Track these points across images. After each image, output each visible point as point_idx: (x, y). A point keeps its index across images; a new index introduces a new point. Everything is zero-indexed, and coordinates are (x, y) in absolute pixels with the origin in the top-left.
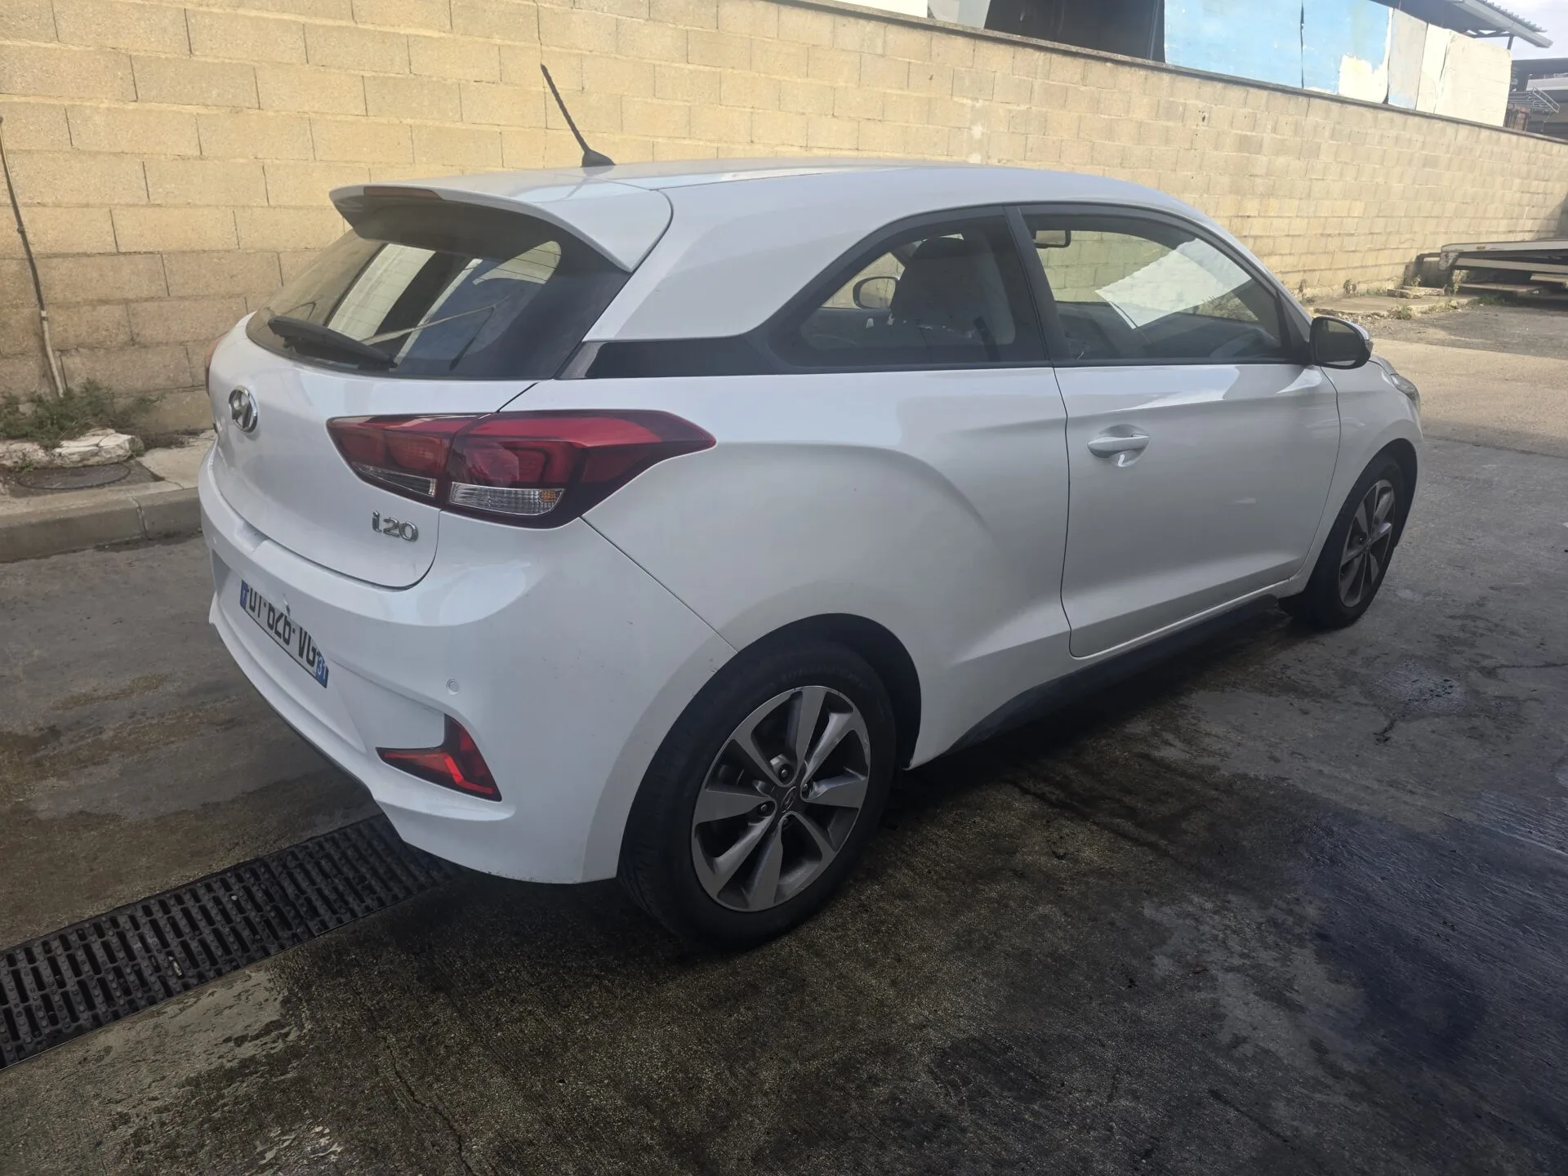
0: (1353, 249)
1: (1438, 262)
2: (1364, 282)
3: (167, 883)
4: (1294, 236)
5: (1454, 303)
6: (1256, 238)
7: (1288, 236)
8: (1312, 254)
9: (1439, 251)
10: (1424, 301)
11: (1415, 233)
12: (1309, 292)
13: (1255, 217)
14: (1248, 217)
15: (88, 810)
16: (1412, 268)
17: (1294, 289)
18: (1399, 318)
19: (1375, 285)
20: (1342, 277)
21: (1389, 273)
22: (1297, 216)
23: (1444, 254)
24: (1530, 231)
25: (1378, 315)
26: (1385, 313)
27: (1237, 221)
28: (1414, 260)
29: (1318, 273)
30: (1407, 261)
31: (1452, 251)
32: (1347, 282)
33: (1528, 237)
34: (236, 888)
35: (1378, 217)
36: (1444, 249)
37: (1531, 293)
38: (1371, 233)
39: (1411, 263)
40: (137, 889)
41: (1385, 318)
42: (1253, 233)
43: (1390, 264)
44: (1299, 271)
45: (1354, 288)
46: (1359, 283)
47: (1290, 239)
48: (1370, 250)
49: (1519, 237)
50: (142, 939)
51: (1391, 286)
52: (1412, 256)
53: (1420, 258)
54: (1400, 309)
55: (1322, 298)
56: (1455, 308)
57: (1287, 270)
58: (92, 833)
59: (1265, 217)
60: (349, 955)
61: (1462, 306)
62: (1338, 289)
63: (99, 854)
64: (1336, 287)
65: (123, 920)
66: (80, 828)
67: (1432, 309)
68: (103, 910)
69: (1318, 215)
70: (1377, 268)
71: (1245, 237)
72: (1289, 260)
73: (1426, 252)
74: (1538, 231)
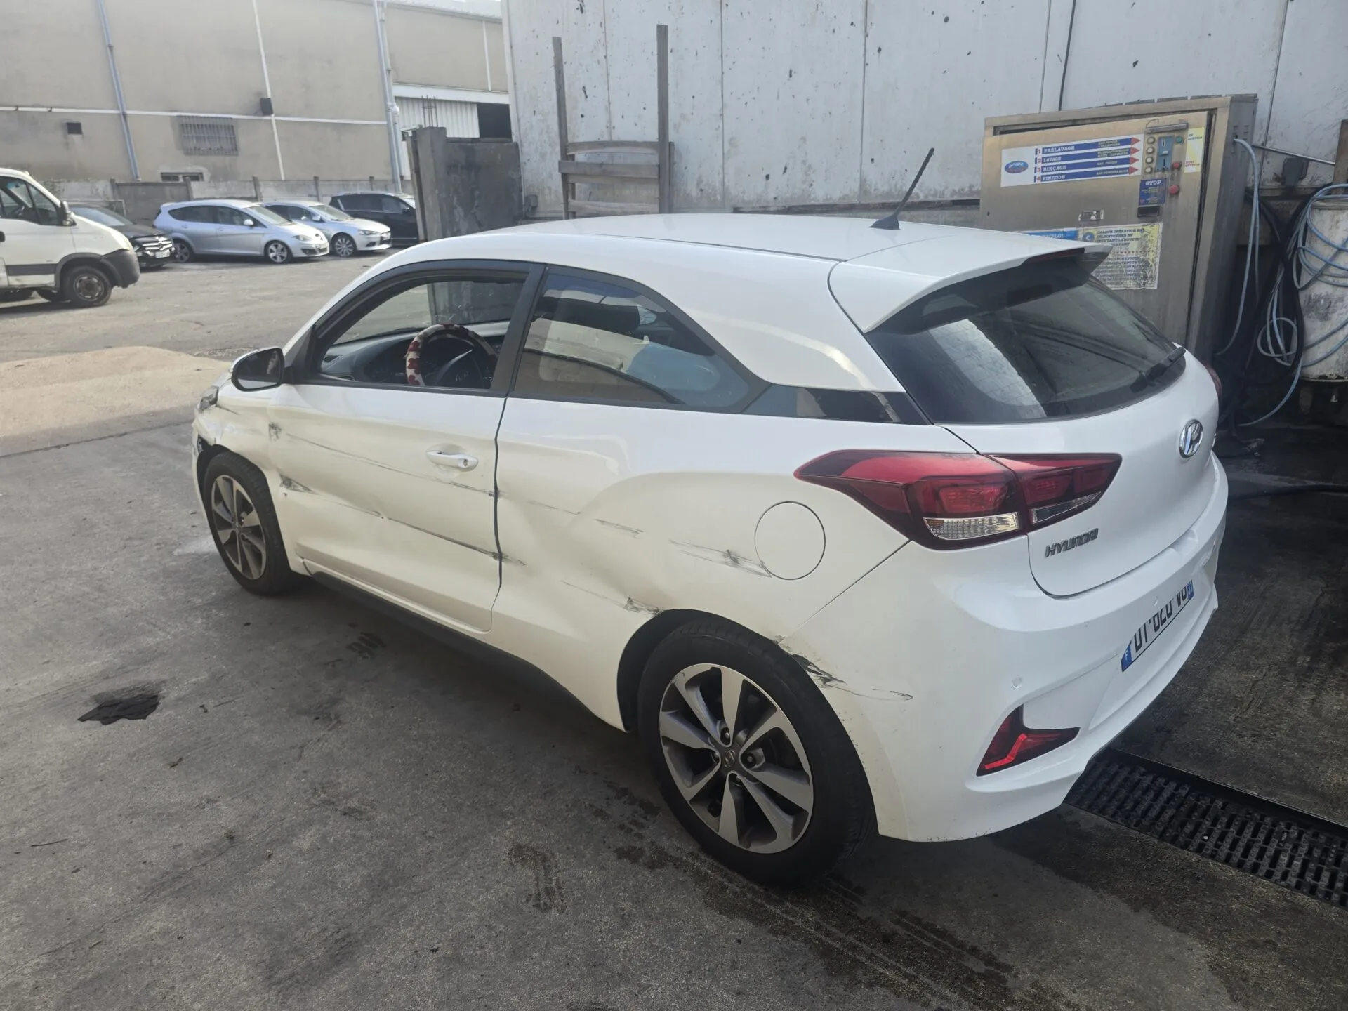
3: (1238, 875)
15: (1227, 997)
34: (1198, 841)
40: (1263, 888)
50: (1290, 864)
58: (1247, 968)
60: (1198, 755)
63: (1261, 943)
65: (1292, 880)
66: (1252, 983)
68: (1300, 896)
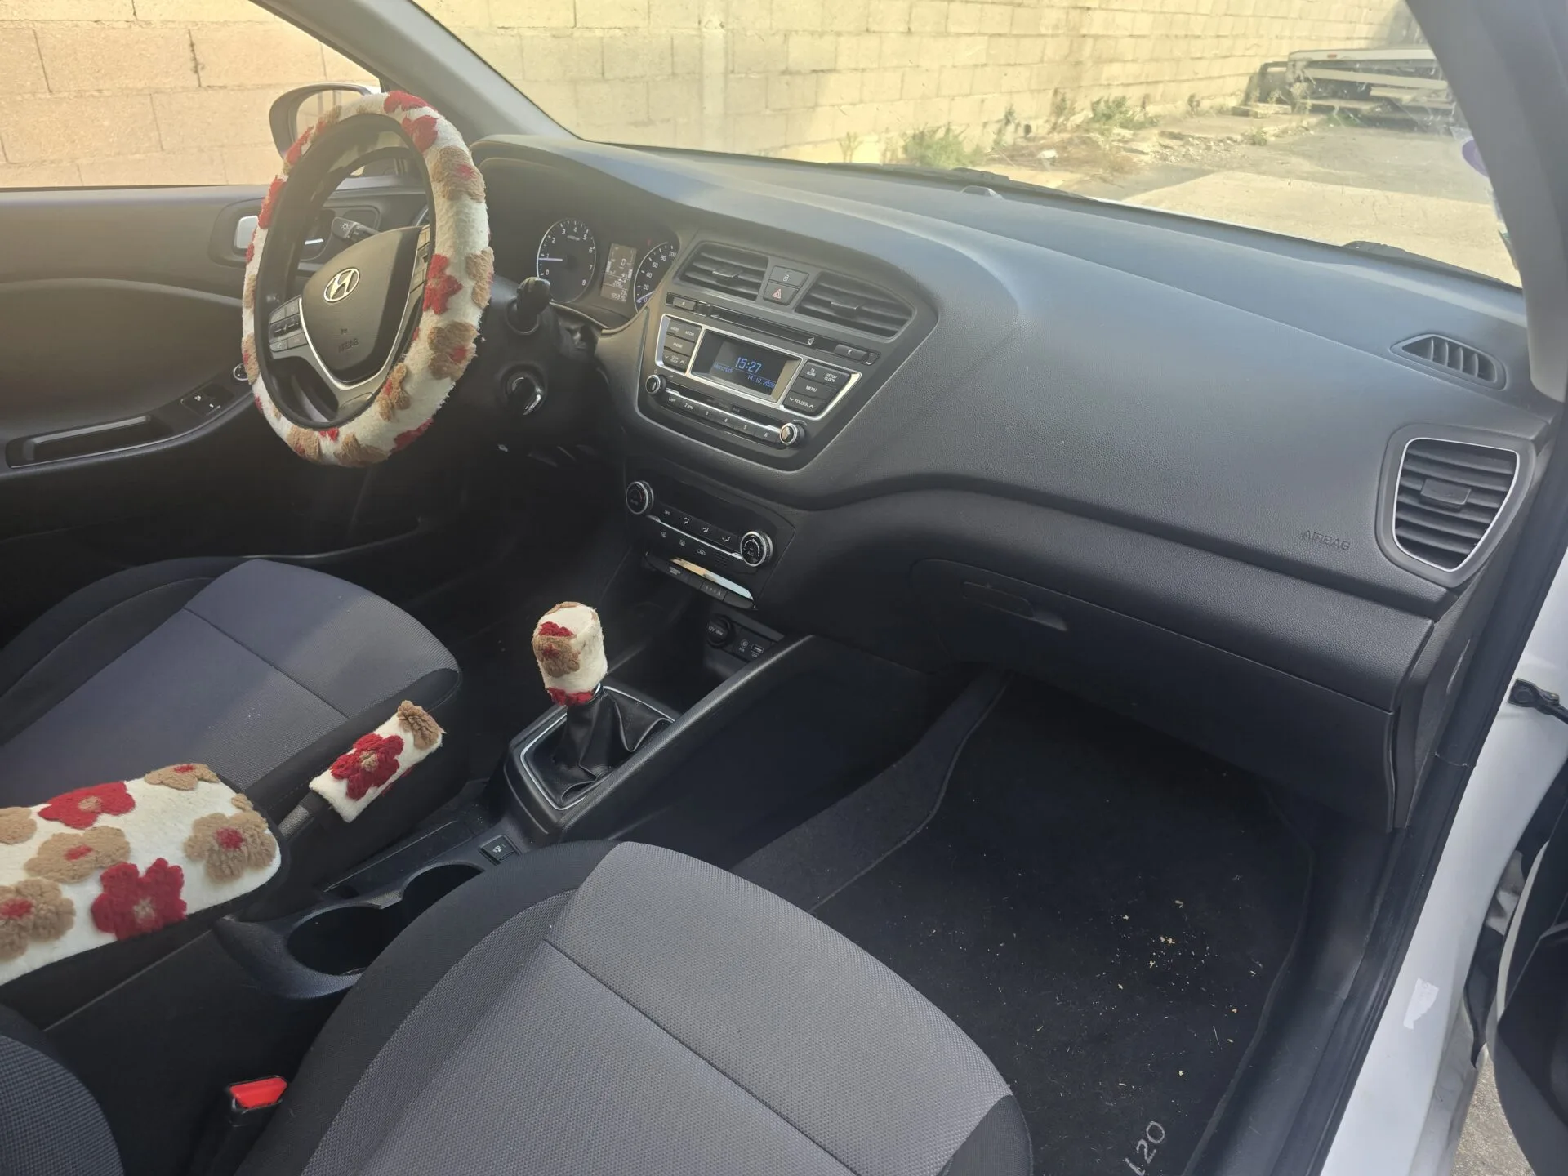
0: (1199, 55)
1: (1284, 73)
2: (1209, 97)
4: (1139, 37)
5: (1305, 124)
6: (1096, 37)
7: (1131, 36)
8: (1156, 60)
9: (1286, 60)
10: (1273, 120)
11: (1262, 36)
12: (1152, 110)
13: (1095, 9)
14: (1089, 9)
16: (1255, 80)
17: (1137, 106)
18: (1254, 144)
19: (1218, 101)
20: (1186, 90)
21: (1231, 87)
22: (1143, 11)
23: (1291, 63)
24: (1366, 38)
25: (1230, 139)
26: (1238, 138)
27: (1075, 14)
28: (1258, 70)
29: (1161, 86)
30: (1252, 71)
31: (1301, 60)
32: (1192, 97)
33: (1363, 44)
35: (1226, 15)
36: (1293, 56)
37: (1372, 110)
38: (1218, 36)
39: (1254, 74)
41: (1239, 144)
42: (1093, 31)
43: (1234, 75)
44: (1141, 83)
45: (1198, 104)
46: (1203, 98)
47: (1133, 40)
48: (1216, 57)
49: (1356, 44)
51: (1233, 102)
52: (1256, 66)
53: (1265, 67)
54: (1255, 132)
55: (1164, 117)
56: (1307, 129)
57: (1131, 81)
59: (1107, 10)
61: (1313, 127)
62: (1182, 106)
64: (1179, 103)
67: (1285, 132)
69: (1165, 9)
70: (1221, 80)
71: (1084, 36)
72: (1132, 69)
73: (1270, 61)
74: (1372, 39)
